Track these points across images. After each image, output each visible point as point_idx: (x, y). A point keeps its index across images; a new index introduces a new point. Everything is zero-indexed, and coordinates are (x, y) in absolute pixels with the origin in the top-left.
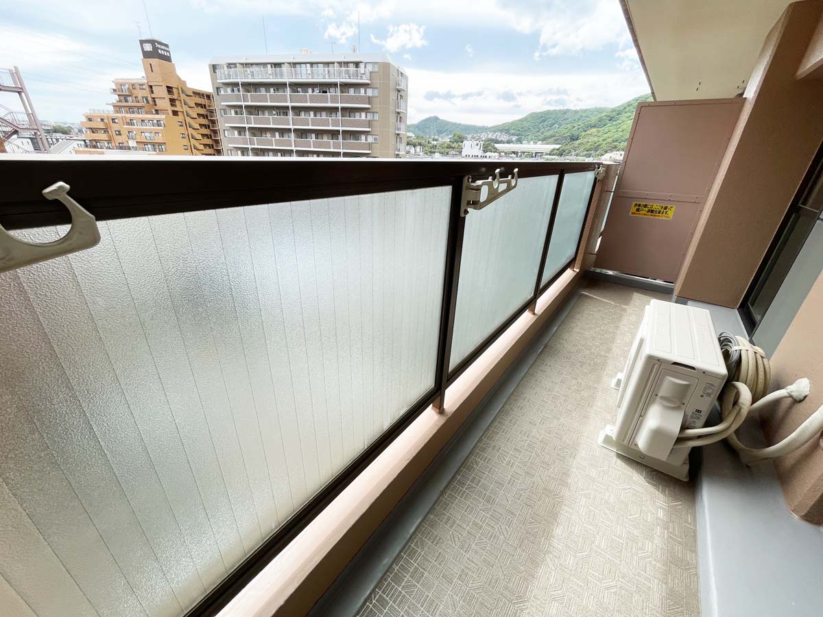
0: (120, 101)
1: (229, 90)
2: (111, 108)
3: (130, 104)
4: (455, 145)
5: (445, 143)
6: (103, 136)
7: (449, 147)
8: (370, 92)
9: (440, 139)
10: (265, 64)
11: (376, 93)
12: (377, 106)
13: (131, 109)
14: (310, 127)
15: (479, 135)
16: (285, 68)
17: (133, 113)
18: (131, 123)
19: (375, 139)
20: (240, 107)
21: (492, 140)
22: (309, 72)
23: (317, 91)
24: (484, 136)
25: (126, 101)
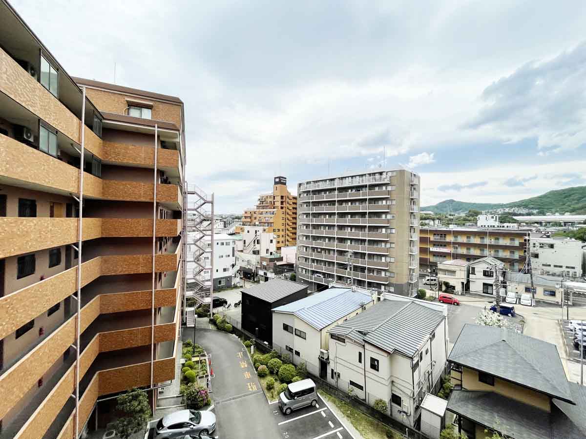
0: (260, 204)
1: (305, 195)
2: (256, 207)
3: (264, 205)
4: (471, 218)
5: (461, 217)
6: (249, 220)
7: (465, 220)
8: (389, 188)
9: (456, 215)
10: (325, 180)
11: (394, 188)
12: (394, 196)
13: (263, 207)
14: (348, 211)
15: (495, 210)
16: (336, 181)
17: (264, 209)
18: (261, 214)
19: (393, 217)
20: (310, 202)
21: (510, 214)
22: (350, 181)
23: (354, 191)
24: (500, 211)
25: (263, 204)
